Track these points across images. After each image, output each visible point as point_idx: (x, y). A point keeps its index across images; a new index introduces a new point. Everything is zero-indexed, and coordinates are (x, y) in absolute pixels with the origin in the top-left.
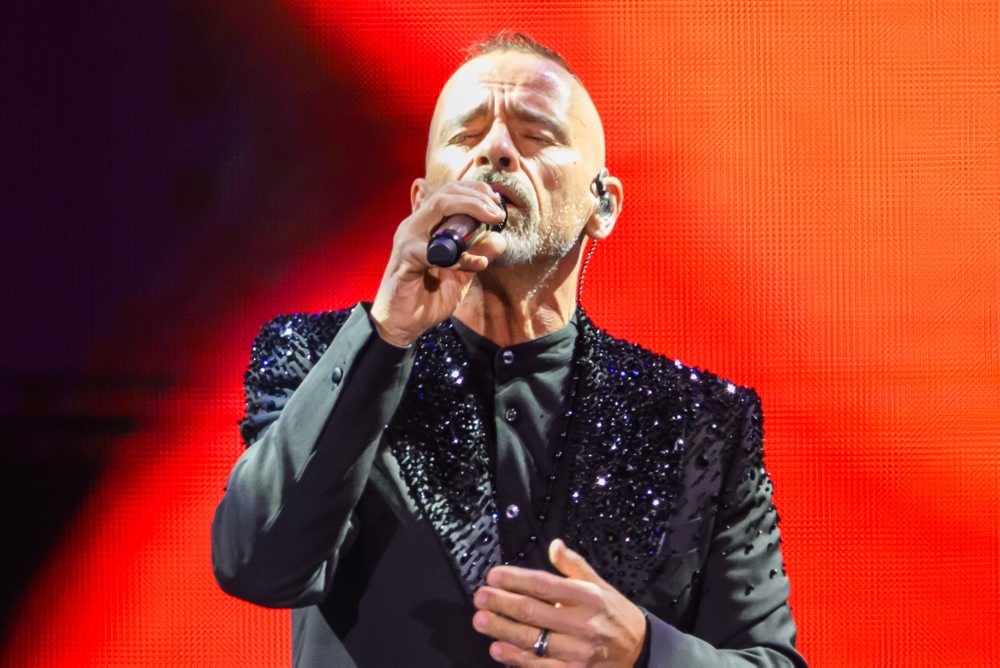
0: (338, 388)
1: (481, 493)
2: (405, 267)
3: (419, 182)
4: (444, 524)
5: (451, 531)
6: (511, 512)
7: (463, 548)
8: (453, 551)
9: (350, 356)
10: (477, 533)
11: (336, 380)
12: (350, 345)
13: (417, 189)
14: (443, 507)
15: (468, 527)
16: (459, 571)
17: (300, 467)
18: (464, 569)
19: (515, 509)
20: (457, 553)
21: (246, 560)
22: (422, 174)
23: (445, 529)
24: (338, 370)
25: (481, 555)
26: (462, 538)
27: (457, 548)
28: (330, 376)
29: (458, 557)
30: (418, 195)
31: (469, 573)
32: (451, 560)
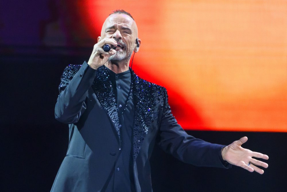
0: (81, 78)
1: (114, 101)
2: (96, 53)
3: (99, 37)
4: (106, 108)
5: (108, 109)
6: (120, 106)
7: (110, 112)
8: (108, 113)
9: (83, 71)
10: (113, 109)
11: (81, 76)
12: (83, 69)
13: (99, 38)
14: (106, 104)
15: (111, 108)
16: (110, 117)
17: (73, 95)
18: (111, 117)
19: (121, 105)
20: (109, 113)
21: (62, 114)
22: (100, 36)
23: (107, 109)
24: (81, 74)
25: (114, 114)
26: (110, 110)
27: (109, 112)
28: (79, 75)
29: (110, 114)
30: (99, 40)
31: (112, 117)
32: (108, 115)
